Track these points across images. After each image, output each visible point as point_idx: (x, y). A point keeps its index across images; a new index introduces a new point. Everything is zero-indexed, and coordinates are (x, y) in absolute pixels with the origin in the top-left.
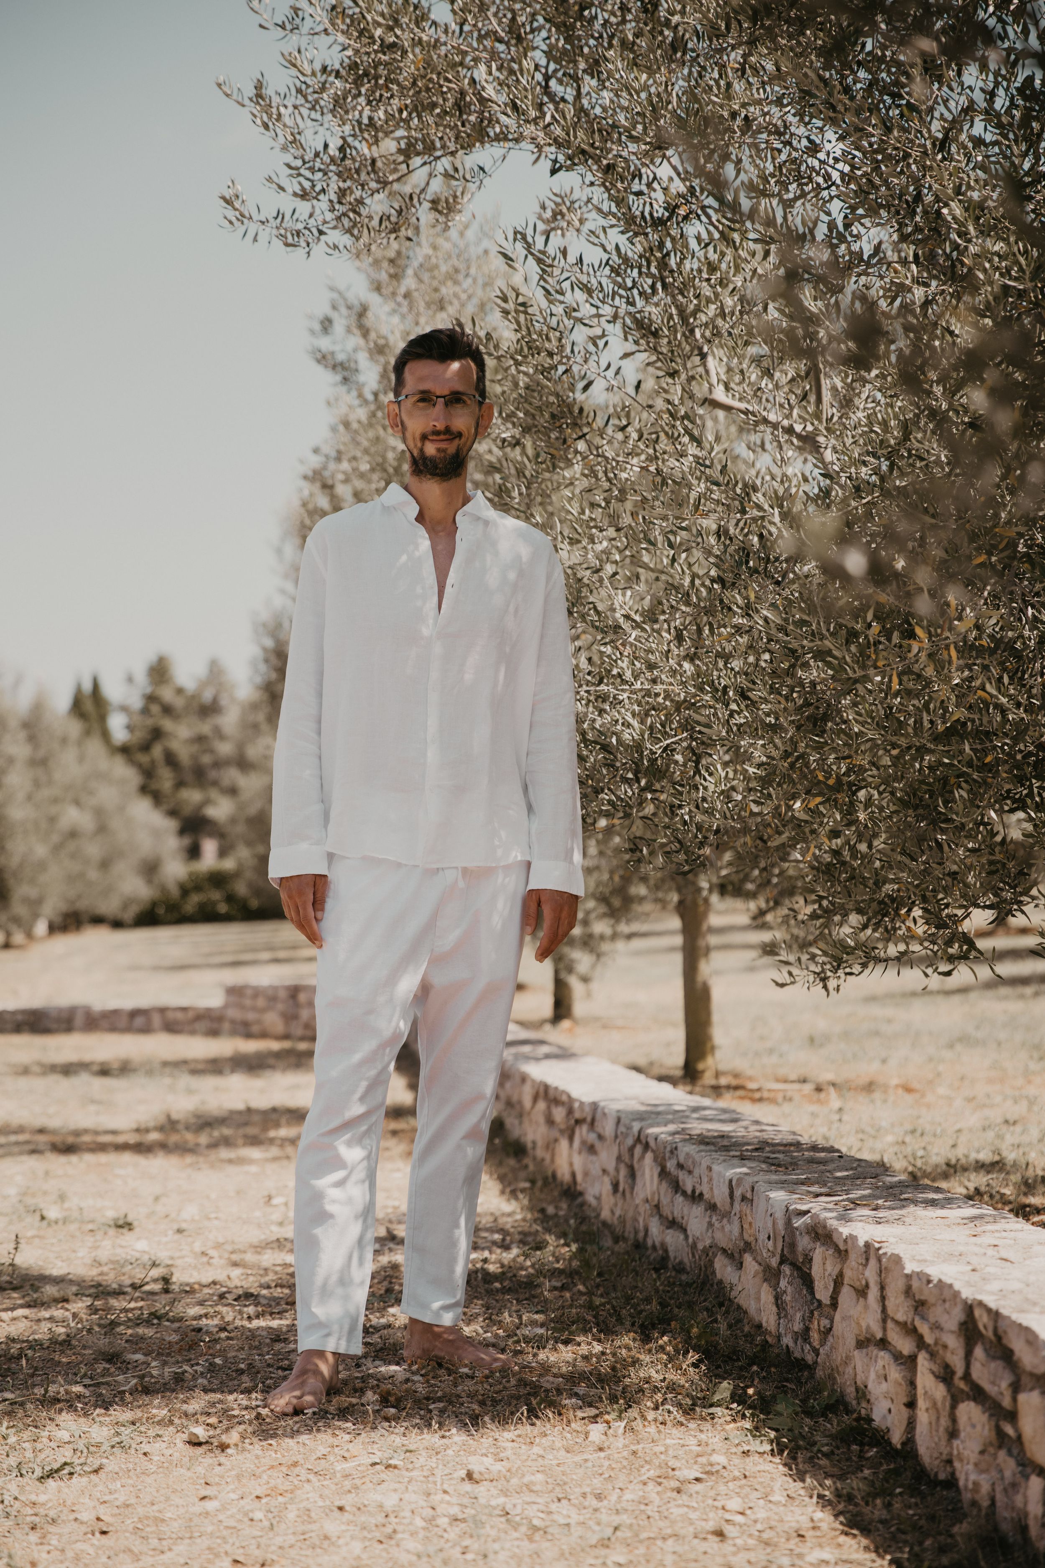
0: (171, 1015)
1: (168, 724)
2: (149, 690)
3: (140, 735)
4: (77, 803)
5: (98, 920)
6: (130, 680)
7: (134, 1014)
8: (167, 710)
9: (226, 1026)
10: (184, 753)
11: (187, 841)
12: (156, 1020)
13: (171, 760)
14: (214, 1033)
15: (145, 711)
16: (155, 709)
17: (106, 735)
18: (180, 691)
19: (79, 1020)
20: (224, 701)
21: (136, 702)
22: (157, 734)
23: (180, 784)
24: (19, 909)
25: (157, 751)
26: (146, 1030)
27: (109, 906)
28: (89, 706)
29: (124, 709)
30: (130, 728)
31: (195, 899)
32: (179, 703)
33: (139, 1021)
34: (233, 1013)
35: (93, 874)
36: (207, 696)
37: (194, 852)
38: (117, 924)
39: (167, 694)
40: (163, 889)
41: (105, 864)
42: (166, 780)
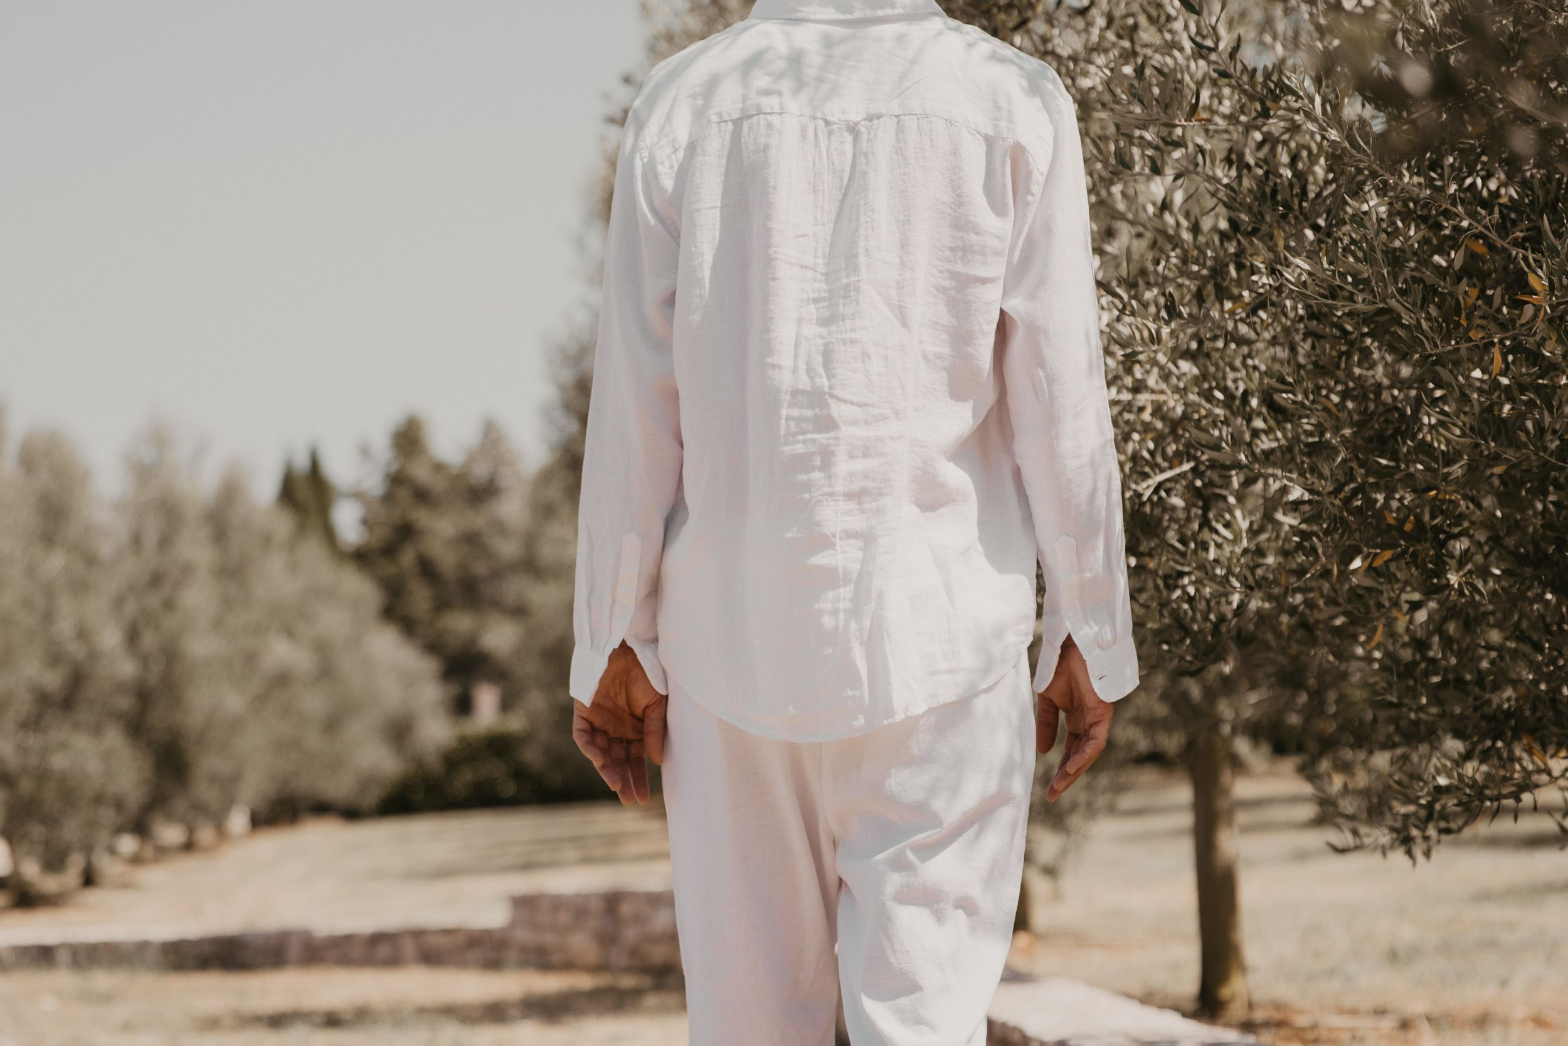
0: (432, 941)
1: (422, 517)
2: (394, 468)
3: (382, 534)
4: (289, 633)
5: (322, 808)
6: (365, 452)
7: (377, 939)
8: (422, 496)
9: (513, 955)
10: (447, 558)
11: (454, 689)
12: (409, 947)
13: (427, 569)
14: (493, 964)
15: (388, 498)
16: (403, 493)
17: (329, 534)
18: (439, 467)
19: (294, 951)
20: (507, 479)
21: (374, 483)
22: (405, 532)
23: (442, 605)
24: (204, 791)
25: (407, 558)
26: (394, 962)
27: (338, 788)
28: (304, 492)
29: (357, 495)
30: (367, 522)
31: (466, 777)
32: (437, 484)
33: (383, 950)
34: (523, 935)
35: (313, 739)
36: (480, 472)
37: (463, 706)
38: (351, 813)
39: (420, 472)
40: (419, 762)
41: (332, 725)
42: (420, 599)
